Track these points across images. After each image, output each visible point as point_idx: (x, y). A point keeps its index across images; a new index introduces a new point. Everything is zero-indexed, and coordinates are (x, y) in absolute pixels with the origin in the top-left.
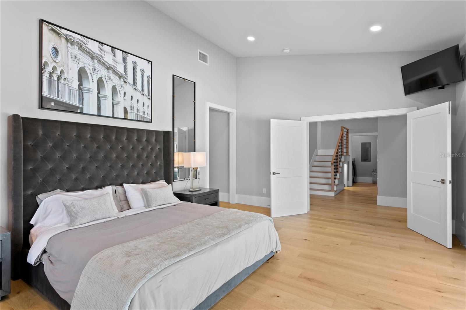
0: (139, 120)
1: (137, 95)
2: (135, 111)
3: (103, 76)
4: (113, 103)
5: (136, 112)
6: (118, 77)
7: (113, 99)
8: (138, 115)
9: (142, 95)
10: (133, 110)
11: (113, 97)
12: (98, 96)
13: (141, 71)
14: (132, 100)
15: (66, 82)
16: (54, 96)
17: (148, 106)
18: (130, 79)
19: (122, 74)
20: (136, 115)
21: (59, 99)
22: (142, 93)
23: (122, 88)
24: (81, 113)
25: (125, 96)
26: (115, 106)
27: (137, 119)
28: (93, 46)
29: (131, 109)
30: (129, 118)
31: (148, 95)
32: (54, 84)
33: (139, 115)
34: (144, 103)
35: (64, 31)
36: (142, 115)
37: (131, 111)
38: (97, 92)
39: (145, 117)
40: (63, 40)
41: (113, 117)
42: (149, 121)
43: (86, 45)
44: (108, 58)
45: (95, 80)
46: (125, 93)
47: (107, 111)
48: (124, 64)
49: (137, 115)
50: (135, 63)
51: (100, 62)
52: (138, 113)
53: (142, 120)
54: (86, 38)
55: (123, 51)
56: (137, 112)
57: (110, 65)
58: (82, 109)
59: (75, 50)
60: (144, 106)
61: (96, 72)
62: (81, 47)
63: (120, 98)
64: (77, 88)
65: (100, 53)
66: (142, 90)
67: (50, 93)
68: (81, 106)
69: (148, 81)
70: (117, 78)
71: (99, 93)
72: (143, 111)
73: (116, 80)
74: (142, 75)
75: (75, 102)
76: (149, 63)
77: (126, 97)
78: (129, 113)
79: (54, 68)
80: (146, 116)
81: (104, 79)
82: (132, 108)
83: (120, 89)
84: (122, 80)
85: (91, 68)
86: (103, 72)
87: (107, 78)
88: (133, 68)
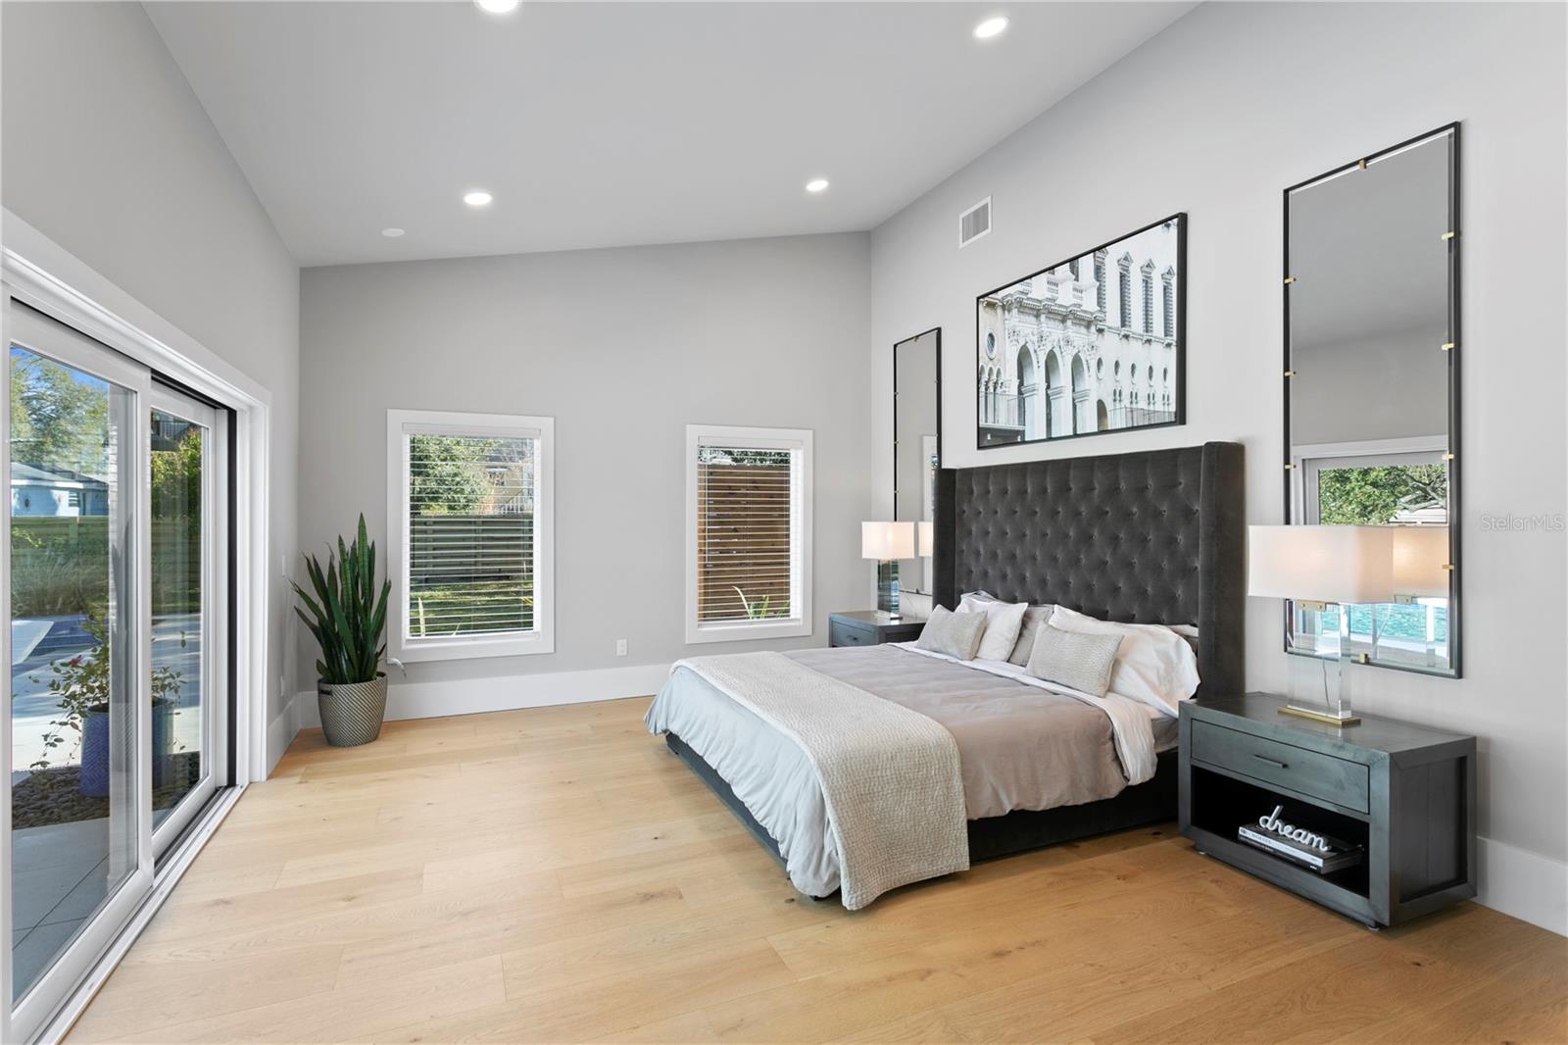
0: (1135, 425)
1: (1134, 351)
2: (1126, 401)
3: (1055, 344)
4: (1074, 400)
5: (1128, 405)
6: (1085, 326)
7: (1074, 390)
8: (1135, 413)
9: (1147, 345)
10: (1120, 401)
11: (1073, 385)
12: (1047, 395)
13: (1142, 272)
14: (1116, 373)
15: (1004, 389)
16: (990, 424)
17: (1165, 371)
18: (1113, 317)
19: (1092, 314)
20: (1129, 414)
21: (997, 426)
22: (1145, 338)
23: (1094, 351)
24: (1024, 442)
25: (1099, 369)
26: (1078, 405)
27: (1130, 425)
28: (1039, 289)
29: (1115, 400)
30: (1109, 428)
31: (1166, 335)
32: (991, 398)
33: (1138, 409)
34: (1151, 368)
35: (1001, 294)
36: (1146, 408)
37: (1115, 406)
38: (1045, 385)
39: (1155, 412)
40: (999, 311)
41: (1076, 435)
42: (1167, 420)
43: (1029, 296)
44: (1065, 297)
45: (1043, 359)
46: (1100, 362)
47: (1063, 427)
48: (1098, 283)
49: (1132, 411)
50: (1126, 259)
51: (1051, 314)
52: (1134, 406)
53: (1146, 423)
54: (1027, 281)
55: (1093, 251)
56: (1131, 403)
57: (1067, 308)
58: (1022, 433)
59: (1014, 319)
60: (1151, 377)
61: (1044, 342)
62: (1022, 307)
63: (1088, 381)
64: (1016, 393)
66: (1147, 327)
67: (986, 421)
68: (1021, 428)
69: (1165, 288)
70: (1083, 330)
71: (1048, 387)
72: (1148, 396)
73: (1079, 336)
74: (1147, 283)
75: (1015, 425)
76: (1168, 226)
77: (1103, 369)
78: (1109, 413)
79: (991, 369)
80: (1159, 407)
81: (1057, 351)
82: (1117, 395)
83: (1088, 358)
84: (1093, 329)
85: (1035, 339)
86: (1054, 332)
87: (1062, 343)
88: (1121, 277)
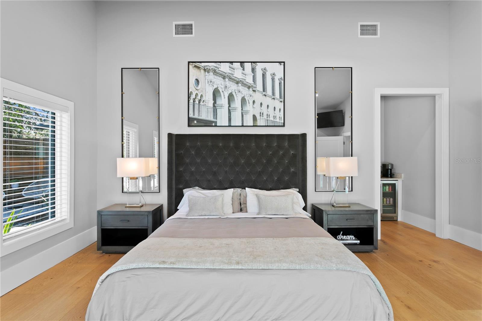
0: (269, 125)
1: (267, 101)
2: (265, 117)
3: (233, 91)
4: (242, 113)
5: (266, 118)
6: (247, 88)
7: (242, 109)
8: (269, 121)
9: (273, 100)
10: (263, 116)
11: (242, 107)
12: (229, 109)
13: (271, 76)
14: (261, 107)
15: (205, 103)
16: (196, 116)
17: (280, 110)
18: (259, 87)
19: (251, 84)
20: (266, 121)
21: (200, 118)
22: (272, 97)
23: (251, 97)
24: (216, 126)
25: (254, 104)
26: (244, 115)
27: (267, 125)
28: (225, 68)
29: (260, 116)
30: (258, 125)
31: (280, 98)
32: (196, 106)
33: (269, 120)
34: (274, 107)
35: (203, 64)
36: (273, 120)
37: (260, 118)
38: (228, 106)
39: (276, 122)
40: (202, 71)
41: (243, 126)
42: (281, 125)
43: (219, 69)
44: (238, 74)
45: (227, 96)
46: (254, 102)
47: (237, 121)
48: (253, 74)
49: (267, 120)
50: (265, 69)
51: (230, 79)
52: (268, 119)
53: (273, 125)
54: (218, 63)
55: (251, 62)
56: (267, 117)
57: (239, 79)
58: (216, 122)
59: (211, 76)
60: (275, 110)
61: (227, 89)
62: (215, 72)
63: (249, 107)
64: (212, 106)
65: (230, 72)
66: (273, 94)
67: (194, 115)
68: (215, 120)
69: (280, 83)
70: (246, 89)
71: (229, 106)
72: (274, 116)
73: (245, 92)
74: (273, 80)
75: (211, 118)
76: (281, 64)
77: (255, 104)
78: (258, 120)
79: (197, 95)
80: (278, 120)
81: (234, 93)
82: (261, 114)
83: (249, 99)
84: (251, 89)
85: (223, 87)
86: (233, 87)
87: (236, 91)
88: (263, 75)
